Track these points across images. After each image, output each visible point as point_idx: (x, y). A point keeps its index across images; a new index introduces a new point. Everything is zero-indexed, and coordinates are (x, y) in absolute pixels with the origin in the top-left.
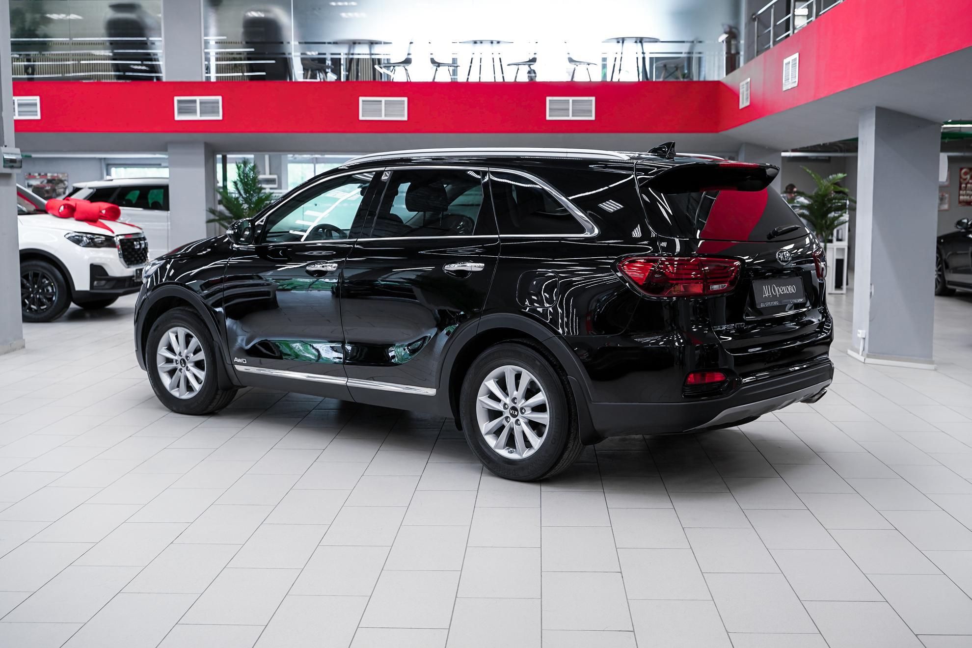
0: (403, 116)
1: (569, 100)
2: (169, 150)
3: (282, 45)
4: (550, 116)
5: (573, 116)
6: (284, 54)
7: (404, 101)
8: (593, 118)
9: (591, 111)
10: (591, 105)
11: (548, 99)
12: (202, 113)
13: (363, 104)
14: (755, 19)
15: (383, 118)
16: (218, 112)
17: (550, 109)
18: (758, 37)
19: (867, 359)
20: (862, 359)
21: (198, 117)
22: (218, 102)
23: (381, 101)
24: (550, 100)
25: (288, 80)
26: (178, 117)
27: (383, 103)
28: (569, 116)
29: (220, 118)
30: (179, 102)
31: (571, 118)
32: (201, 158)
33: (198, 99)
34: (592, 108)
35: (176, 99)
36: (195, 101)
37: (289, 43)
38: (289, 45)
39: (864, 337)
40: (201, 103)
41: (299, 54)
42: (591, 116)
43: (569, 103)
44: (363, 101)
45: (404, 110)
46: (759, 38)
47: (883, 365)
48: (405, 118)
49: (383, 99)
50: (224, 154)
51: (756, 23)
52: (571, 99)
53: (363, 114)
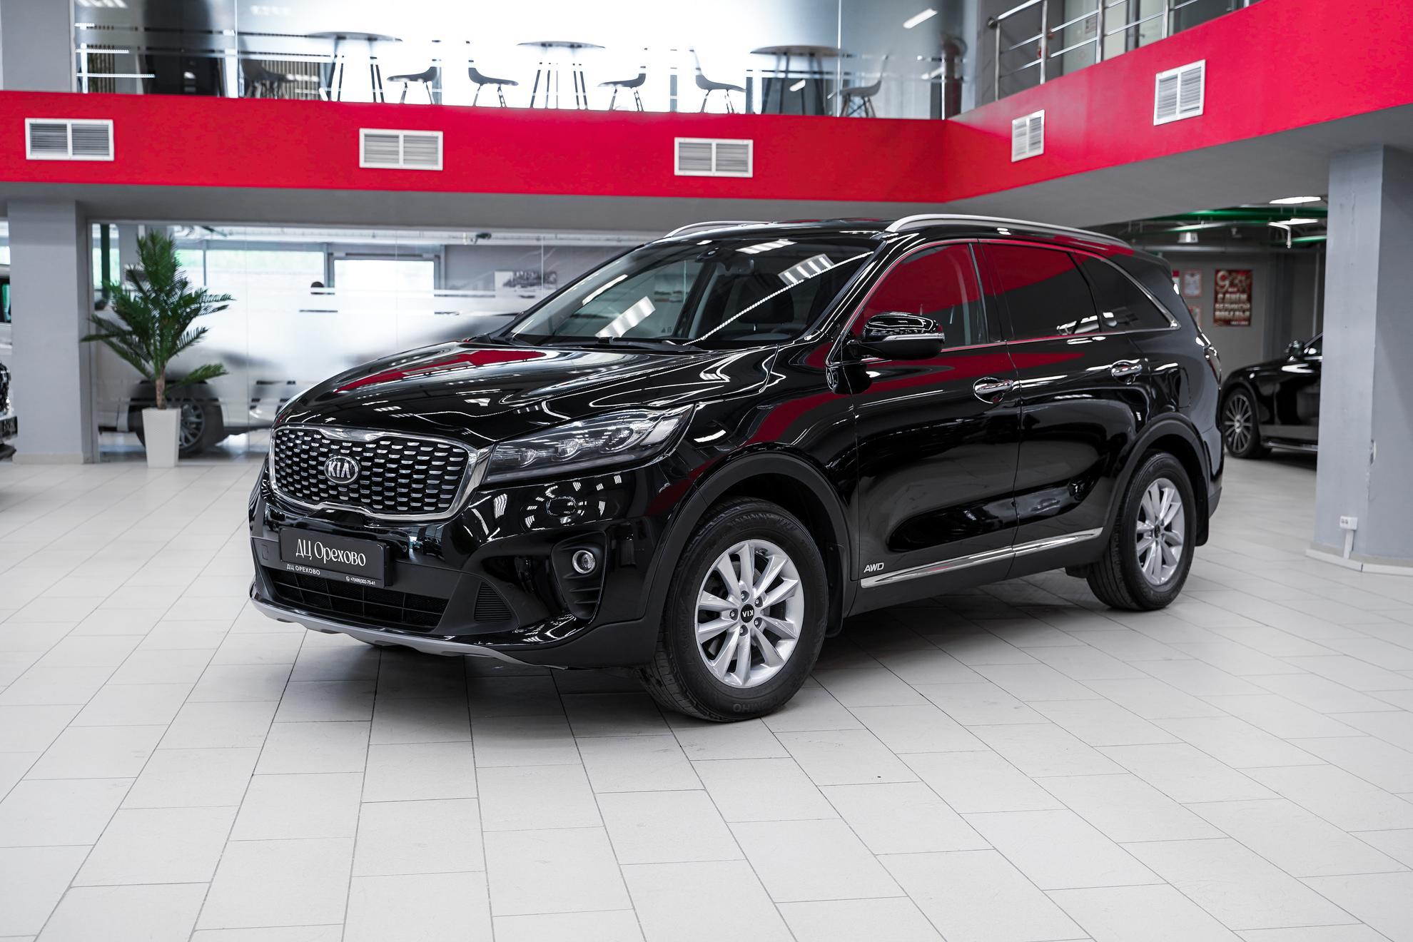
0: (436, 162)
1: (711, 144)
2: (10, 214)
3: (210, 35)
4: (680, 169)
5: (717, 170)
6: (213, 51)
7: (437, 138)
8: (750, 174)
9: (745, 163)
10: (747, 153)
11: (677, 141)
12: (76, 148)
13: (366, 141)
14: (994, 26)
15: (401, 165)
16: (107, 148)
17: (680, 158)
18: (1001, 53)
19: (1365, 565)
20: (1357, 565)
21: (69, 155)
22: (106, 131)
23: (397, 137)
24: (680, 143)
25: (218, 96)
26: (31, 155)
27: (401, 139)
28: (710, 170)
29: (110, 157)
30: (34, 127)
31: (714, 173)
32: (71, 228)
33: (69, 123)
34: (747, 157)
35: (28, 122)
36: (64, 127)
37: (221, 32)
38: (220, 36)
39: (1355, 528)
40: (74, 131)
41: (235, 52)
42: (746, 171)
43: (711, 148)
44: (366, 136)
45: (436, 152)
46: (1002, 55)
47: (1392, 575)
48: (440, 167)
49: (401, 133)
50: (105, 222)
51: (998, 31)
52: (714, 142)
53: (365, 158)
